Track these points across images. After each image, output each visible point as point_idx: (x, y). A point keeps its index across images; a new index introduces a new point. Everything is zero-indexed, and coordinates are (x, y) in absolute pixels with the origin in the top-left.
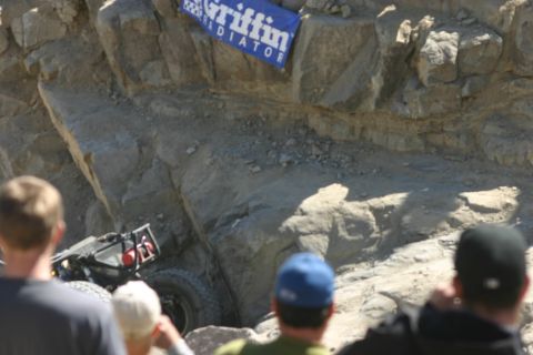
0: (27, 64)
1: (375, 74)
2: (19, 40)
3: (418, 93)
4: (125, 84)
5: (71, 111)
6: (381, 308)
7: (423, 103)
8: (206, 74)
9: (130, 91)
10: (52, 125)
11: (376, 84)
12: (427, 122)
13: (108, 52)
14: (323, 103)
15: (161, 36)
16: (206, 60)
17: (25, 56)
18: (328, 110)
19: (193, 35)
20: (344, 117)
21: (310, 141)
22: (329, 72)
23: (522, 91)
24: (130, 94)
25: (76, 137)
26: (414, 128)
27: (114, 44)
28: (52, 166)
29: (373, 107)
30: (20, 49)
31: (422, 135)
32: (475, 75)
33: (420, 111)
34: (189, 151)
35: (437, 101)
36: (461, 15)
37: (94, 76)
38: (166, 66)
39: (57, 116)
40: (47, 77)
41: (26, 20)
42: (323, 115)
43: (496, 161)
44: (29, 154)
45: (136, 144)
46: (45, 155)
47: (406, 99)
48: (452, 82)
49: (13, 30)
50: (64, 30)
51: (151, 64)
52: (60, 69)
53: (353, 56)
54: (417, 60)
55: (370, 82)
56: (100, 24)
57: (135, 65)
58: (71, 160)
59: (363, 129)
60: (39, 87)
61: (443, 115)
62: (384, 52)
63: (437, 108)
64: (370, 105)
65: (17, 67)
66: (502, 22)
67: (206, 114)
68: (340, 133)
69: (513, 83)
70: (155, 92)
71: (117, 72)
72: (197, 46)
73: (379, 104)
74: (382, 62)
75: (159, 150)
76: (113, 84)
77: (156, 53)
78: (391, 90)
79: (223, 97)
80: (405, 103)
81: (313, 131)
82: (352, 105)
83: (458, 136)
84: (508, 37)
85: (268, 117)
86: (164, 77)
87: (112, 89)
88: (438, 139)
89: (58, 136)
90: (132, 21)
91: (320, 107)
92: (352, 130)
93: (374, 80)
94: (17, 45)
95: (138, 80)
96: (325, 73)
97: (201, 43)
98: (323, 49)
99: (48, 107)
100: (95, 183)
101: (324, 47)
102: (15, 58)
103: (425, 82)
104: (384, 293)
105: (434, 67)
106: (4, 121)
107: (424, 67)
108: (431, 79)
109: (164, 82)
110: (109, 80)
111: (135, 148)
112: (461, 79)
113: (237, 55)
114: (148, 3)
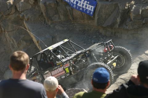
0: (21, 16)
1: (118, 17)
2: (18, 9)
3: (130, 23)
4: (48, 21)
5: (33, 29)
6: (120, 83)
7: (132, 25)
10: (28, 33)
11: (119, 20)
12: (133, 31)
13: (43, 12)
14: (103, 26)
15: (58, 8)
16: (71, 14)
17: (20, 14)
18: (105, 28)
19: (67, 7)
21: (100, 36)
22: (105, 17)
24: (50, 24)
27: (45, 10)
28: (28, 44)
29: (118, 27)
31: (132, 34)
32: (146, 17)
33: (131, 27)
35: (136, 25)
36: (142, 1)
37: (40, 19)
38: (59, 16)
39: (29, 30)
40: (26, 20)
41: (20, 4)
42: (104, 29)
44: (22, 41)
45: (51, 38)
46: (26, 41)
48: (140, 19)
49: (17, 6)
50: (31, 6)
51: (55, 15)
52: (30, 17)
53: (112, 13)
54: (130, 13)
55: (117, 20)
56: (41, 4)
57: (51, 16)
58: (33, 42)
59: (115, 33)
60: (24, 22)
61: (137, 29)
62: (121, 11)
63: (136, 27)
65: (18, 17)
67: (71, 29)
68: (108, 34)
70: (56, 23)
71: (46, 18)
73: (119, 26)
74: (120, 14)
76: (45, 21)
78: (123, 22)
79: (75, 24)
80: (127, 25)
81: (101, 33)
82: (112, 26)
85: (88, 30)
86: (59, 19)
87: (44, 23)
88: (136, 35)
89: (30, 36)
90: (50, 3)
92: (112, 33)
93: (118, 19)
94: (18, 11)
95: (52, 20)
96: (104, 17)
97: (69, 9)
98: (104, 11)
99: (27, 28)
100: (40, 49)
102: (17, 14)
103: (132, 20)
104: (121, 79)
105: (135, 15)
106: (15, 32)
107: (132, 16)
108: (134, 19)
109: (59, 20)
110: (44, 20)
111: (51, 39)
112: (143, 18)
113: (79, 12)
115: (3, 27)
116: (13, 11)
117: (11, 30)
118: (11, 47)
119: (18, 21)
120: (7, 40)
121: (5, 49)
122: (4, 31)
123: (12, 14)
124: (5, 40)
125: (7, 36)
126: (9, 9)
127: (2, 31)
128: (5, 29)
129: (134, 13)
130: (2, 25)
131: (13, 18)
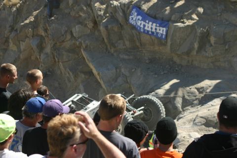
0: (78, 43)
1: (195, 42)
2: (75, 35)
3: (211, 48)
4: (111, 49)
5: (93, 59)
6: (200, 122)
7: (212, 52)
8: (138, 44)
9: (112, 51)
10: (87, 63)
11: (196, 46)
12: (214, 58)
13: (104, 38)
14: (179, 53)
15: (122, 32)
16: (138, 39)
17: (76, 40)
18: (180, 55)
19: (133, 31)
20: (186, 57)
22: (180, 42)
25: (95, 67)
26: (210, 60)
27: (107, 35)
28: (87, 77)
29: (195, 53)
30: (75, 38)
31: (212, 62)
32: (230, 41)
33: (212, 54)
34: (133, 70)
35: (217, 51)
36: (224, 21)
37: (100, 46)
38: (124, 42)
39: (88, 60)
40: (84, 47)
41: (77, 28)
42: (178, 57)
44: (79, 73)
46: (85, 73)
47: (207, 50)
48: (222, 44)
49: (73, 31)
50: (89, 30)
51: (119, 41)
52: (89, 44)
53: (188, 36)
54: (210, 37)
56: (102, 28)
57: (114, 42)
58: (93, 75)
59: (192, 61)
60: (82, 50)
61: (219, 55)
62: (198, 34)
63: (217, 53)
64: (194, 53)
65: (74, 44)
67: (138, 58)
68: (184, 63)
70: (121, 51)
72: (135, 35)
73: (197, 52)
74: (198, 38)
75: (123, 70)
76: (107, 49)
78: (201, 47)
79: (144, 52)
80: (206, 52)
81: (175, 62)
82: (188, 53)
83: (225, 62)
86: (124, 46)
87: (106, 50)
88: (218, 64)
89: (89, 67)
90: (112, 27)
91: (177, 54)
92: (188, 61)
93: (195, 44)
94: (74, 36)
95: (115, 47)
96: (178, 43)
97: (136, 34)
99: (85, 57)
100: (102, 82)
101: (178, 33)
102: (73, 41)
103: (213, 44)
104: (201, 117)
105: (216, 39)
106: (71, 62)
107: (213, 39)
108: (215, 43)
110: (105, 47)
111: (114, 70)
112: (225, 43)
113: (148, 37)
114: (117, 21)
115: (57, 57)
116: (69, 37)
117: (67, 60)
118: (67, 81)
119: (75, 50)
120: (61, 73)
121: (59, 84)
122: (58, 62)
123: (67, 41)
124: (59, 72)
125: (62, 67)
126: (63, 35)
127: (55, 61)
128: (58, 59)
129: (215, 37)
130: (56, 54)
131: (68, 46)
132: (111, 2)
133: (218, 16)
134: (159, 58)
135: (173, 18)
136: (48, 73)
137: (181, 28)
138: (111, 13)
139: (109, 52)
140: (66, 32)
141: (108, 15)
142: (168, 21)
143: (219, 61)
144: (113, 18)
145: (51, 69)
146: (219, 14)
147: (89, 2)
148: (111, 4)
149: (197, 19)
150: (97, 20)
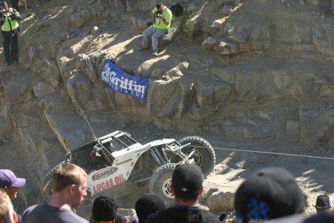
0: (40, 104)
1: (180, 102)
2: (36, 94)
3: (198, 109)
5: (58, 123)
7: (200, 114)
8: (112, 105)
10: (50, 128)
11: (181, 107)
12: (202, 121)
13: (72, 97)
14: (159, 115)
15: (93, 91)
16: (112, 99)
17: (38, 101)
18: (162, 118)
19: (106, 90)
20: (169, 121)
22: (162, 102)
23: (239, 107)
24: (81, 115)
25: (60, 133)
26: (197, 123)
27: (74, 95)
28: (51, 145)
29: (180, 116)
30: (36, 98)
31: (201, 126)
32: (220, 101)
33: (199, 117)
35: (206, 112)
36: (213, 77)
37: (67, 108)
38: (96, 103)
39: (52, 124)
40: (48, 109)
41: (39, 87)
42: (160, 120)
43: (230, 136)
44: (42, 140)
45: (84, 135)
46: (48, 140)
47: (193, 112)
48: (211, 105)
49: (34, 90)
50: (54, 90)
51: (89, 102)
52: (53, 106)
53: (171, 96)
54: (197, 96)
55: (178, 106)
56: (68, 86)
57: (83, 102)
58: (59, 142)
59: (176, 125)
60: (45, 113)
61: (208, 118)
62: (183, 93)
63: (206, 115)
64: (179, 115)
65: (36, 105)
66: (230, 80)
67: (113, 121)
69: (236, 104)
70: (91, 113)
72: (108, 94)
73: (182, 114)
74: (183, 98)
76: (74, 111)
77: (91, 98)
78: (187, 108)
79: (119, 114)
80: (193, 114)
81: (156, 127)
82: (172, 115)
83: (215, 126)
84: (232, 86)
86: (95, 107)
87: (74, 113)
88: (206, 128)
89: (53, 133)
90: (81, 85)
91: (158, 117)
92: (172, 125)
93: (180, 105)
95: (85, 109)
96: (160, 103)
97: (110, 93)
99: (49, 121)
101: (159, 92)
102: (35, 102)
103: (200, 104)
105: (204, 99)
106: (32, 127)
107: (200, 99)
108: (202, 104)
109: (95, 109)
110: (73, 109)
111: (85, 137)
112: (215, 103)
113: (124, 96)
114: (87, 77)
115: (15, 121)
116: (29, 97)
117: (27, 125)
118: (27, 150)
119: (36, 113)
120: (20, 140)
121: (18, 154)
122: (17, 127)
123: (27, 102)
124: (17, 139)
125: (21, 133)
126: (22, 95)
127: (13, 126)
128: (17, 124)
129: (203, 96)
130: (13, 118)
131: (29, 108)
132: (80, 55)
133: (206, 72)
134: (137, 121)
135: (152, 75)
136: (4, 141)
137: (162, 86)
138: (80, 68)
139: (77, 115)
140: (26, 91)
141: (75, 70)
142: (148, 78)
143: (208, 125)
144: (82, 74)
145: (8, 136)
146: (208, 69)
147: (53, 56)
148: (80, 58)
149: (182, 74)
150: (63, 77)
